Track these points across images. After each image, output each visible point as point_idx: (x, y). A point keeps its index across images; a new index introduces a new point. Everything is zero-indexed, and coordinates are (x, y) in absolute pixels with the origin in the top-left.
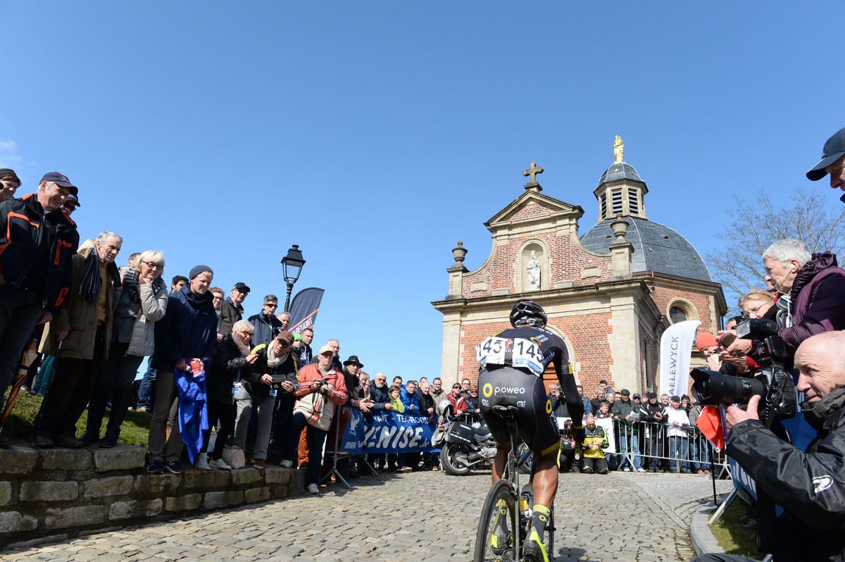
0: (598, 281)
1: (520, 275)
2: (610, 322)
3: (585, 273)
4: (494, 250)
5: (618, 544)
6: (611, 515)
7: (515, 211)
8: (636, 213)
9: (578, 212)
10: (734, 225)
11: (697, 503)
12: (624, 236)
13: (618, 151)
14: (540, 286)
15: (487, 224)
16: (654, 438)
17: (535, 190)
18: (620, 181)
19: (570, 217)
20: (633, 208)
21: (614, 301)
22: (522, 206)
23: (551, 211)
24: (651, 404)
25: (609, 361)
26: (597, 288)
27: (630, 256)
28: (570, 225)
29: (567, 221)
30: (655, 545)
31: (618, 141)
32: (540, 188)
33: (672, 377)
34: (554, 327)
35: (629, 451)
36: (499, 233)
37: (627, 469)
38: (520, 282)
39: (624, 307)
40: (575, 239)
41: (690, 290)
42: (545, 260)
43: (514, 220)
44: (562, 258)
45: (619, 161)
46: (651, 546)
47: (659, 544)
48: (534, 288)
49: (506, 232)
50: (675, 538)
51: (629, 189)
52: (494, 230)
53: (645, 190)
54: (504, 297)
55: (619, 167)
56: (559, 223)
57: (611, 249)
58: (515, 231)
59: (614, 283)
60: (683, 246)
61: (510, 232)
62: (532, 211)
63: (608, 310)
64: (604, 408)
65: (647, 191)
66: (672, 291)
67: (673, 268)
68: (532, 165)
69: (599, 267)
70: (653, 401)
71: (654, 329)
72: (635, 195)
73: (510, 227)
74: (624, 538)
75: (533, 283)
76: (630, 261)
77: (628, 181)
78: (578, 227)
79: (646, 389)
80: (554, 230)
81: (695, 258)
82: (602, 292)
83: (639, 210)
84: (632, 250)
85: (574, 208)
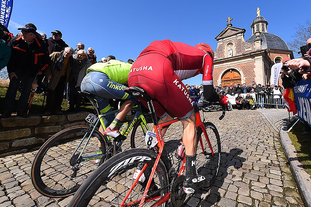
0: (251, 52)
1: (226, 53)
2: (255, 64)
3: (246, 50)
4: (218, 46)
5: (250, 140)
6: (251, 126)
7: (224, 33)
8: (264, 31)
9: (244, 31)
10: (297, 32)
11: (283, 121)
12: (259, 37)
13: (258, 13)
14: (232, 55)
15: (216, 38)
16: (269, 98)
17: (230, 26)
18: (259, 22)
19: (241, 33)
20: (263, 30)
21: (256, 58)
22: (226, 31)
23: (235, 32)
24: (268, 89)
25: (255, 76)
26: (250, 54)
27: (261, 43)
28: (241, 35)
29: (240, 34)
30: (265, 141)
31: (258, 9)
32: (232, 25)
33: (275, 80)
34: (237, 67)
35: (261, 102)
36: (220, 40)
37: (260, 108)
38: (226, 55)
39: (259, 59)
40: (243, 40)
41: (282, 53)
42: (234, 47)
43: (224, 36)
44: (239, 46)
45: (259, 15)
46: (263, 142)
47: (267, 140)
48: (231, 56)
49: (221, 40)
50: (273, 137)
51: (262, 24)
52: (218, 40)
53: (267, 24)
54: (222, 59)
55: (259, 17)
56: (238, 35)
57: (255, 41)
58: (224, 39)
59: (256, 52)
60: (280, 40)
61: (223, 40)
62: (229, 32)
63: (254, 61)
64: (253, 90)
65: (268, 24)
66: (276, 54)
67: (276, 47)
68: (229, 18)
69: (251, 47)
70: (269, 87)
71: (269, 66)
72: (264, 26)
73: (223, 38)
74: (253, 137)
75: (230, 54)
76: (261, 44)
77: (262, 22)
78: (244, 36)
79: (266, 84)
80: (236, 37)
81: (284, 43)
82: (252, 55)
83: (265, 30)
84: (262, 41)
85: (243, 30)
